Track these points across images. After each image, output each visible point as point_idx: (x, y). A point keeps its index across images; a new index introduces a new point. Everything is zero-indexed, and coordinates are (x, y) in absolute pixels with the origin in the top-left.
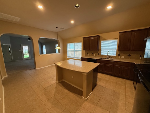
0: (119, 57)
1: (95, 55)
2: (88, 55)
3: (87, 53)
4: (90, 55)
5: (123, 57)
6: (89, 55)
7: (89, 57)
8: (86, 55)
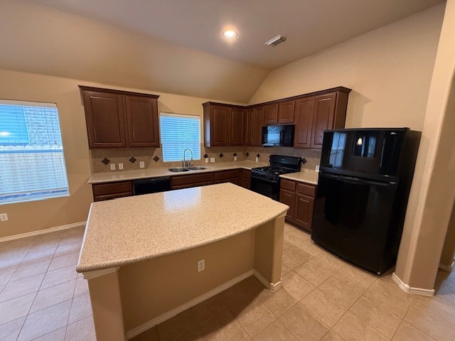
0: (207, 160)
1: (142, 164)
2: (113, 167)
3: (106, 162)
4: (121, 166)
5: (213, 160)
6: (117, 167)
7: (119, 172)
8: (96, 170)
